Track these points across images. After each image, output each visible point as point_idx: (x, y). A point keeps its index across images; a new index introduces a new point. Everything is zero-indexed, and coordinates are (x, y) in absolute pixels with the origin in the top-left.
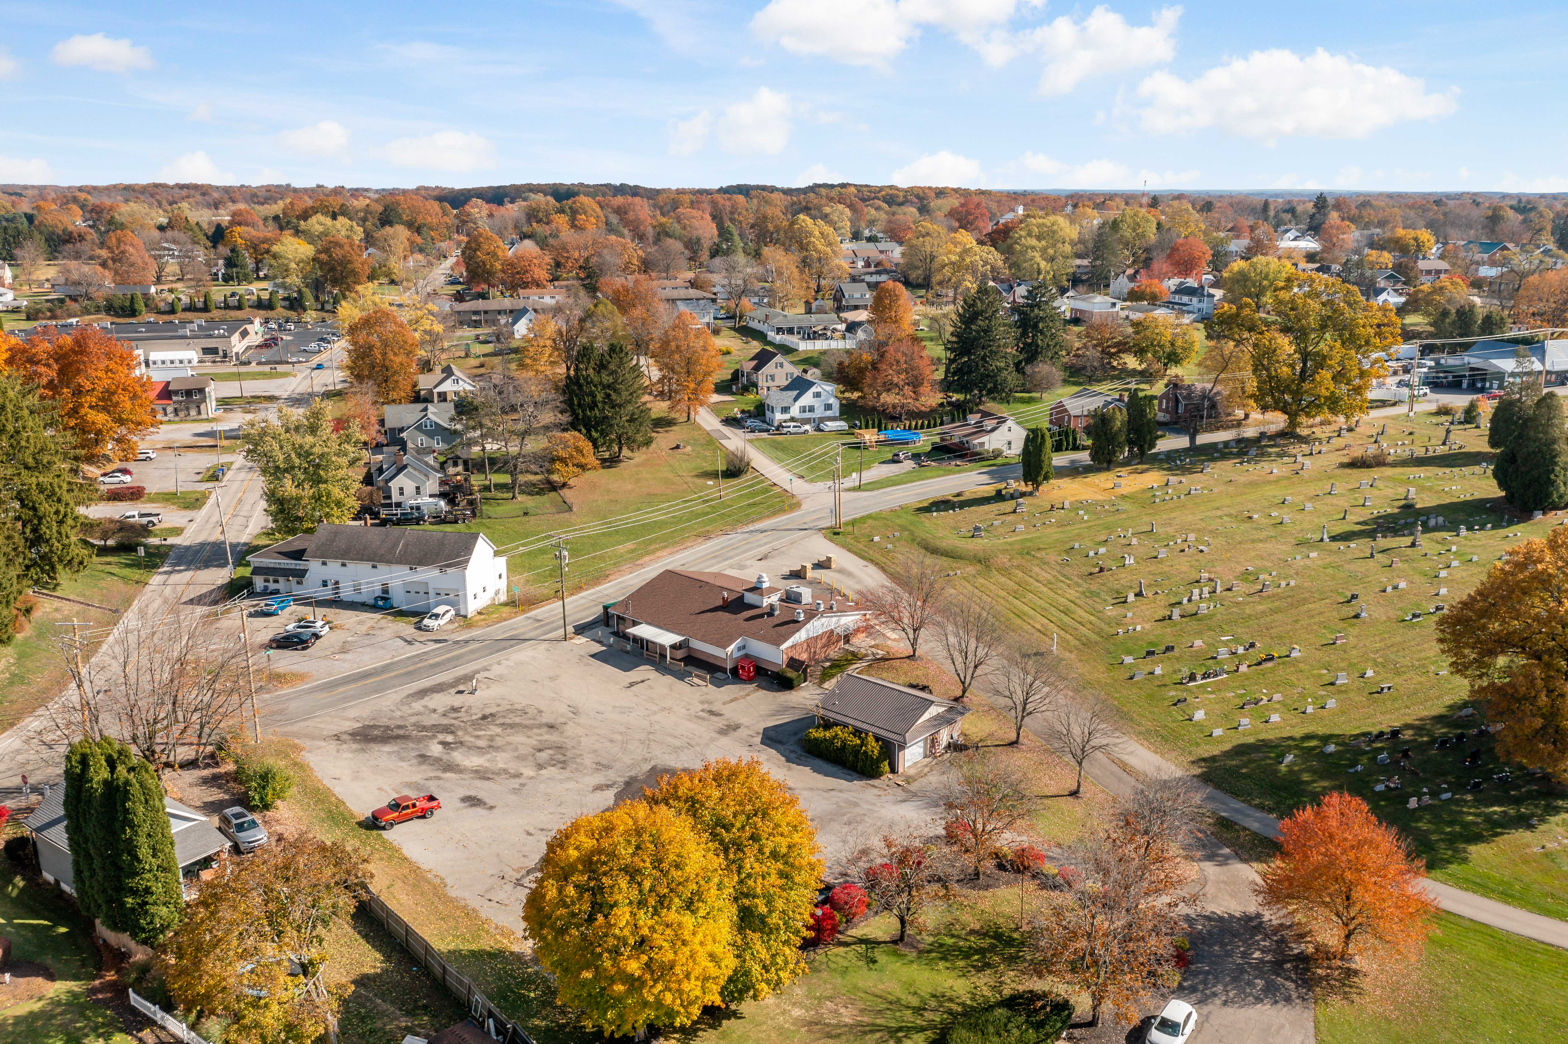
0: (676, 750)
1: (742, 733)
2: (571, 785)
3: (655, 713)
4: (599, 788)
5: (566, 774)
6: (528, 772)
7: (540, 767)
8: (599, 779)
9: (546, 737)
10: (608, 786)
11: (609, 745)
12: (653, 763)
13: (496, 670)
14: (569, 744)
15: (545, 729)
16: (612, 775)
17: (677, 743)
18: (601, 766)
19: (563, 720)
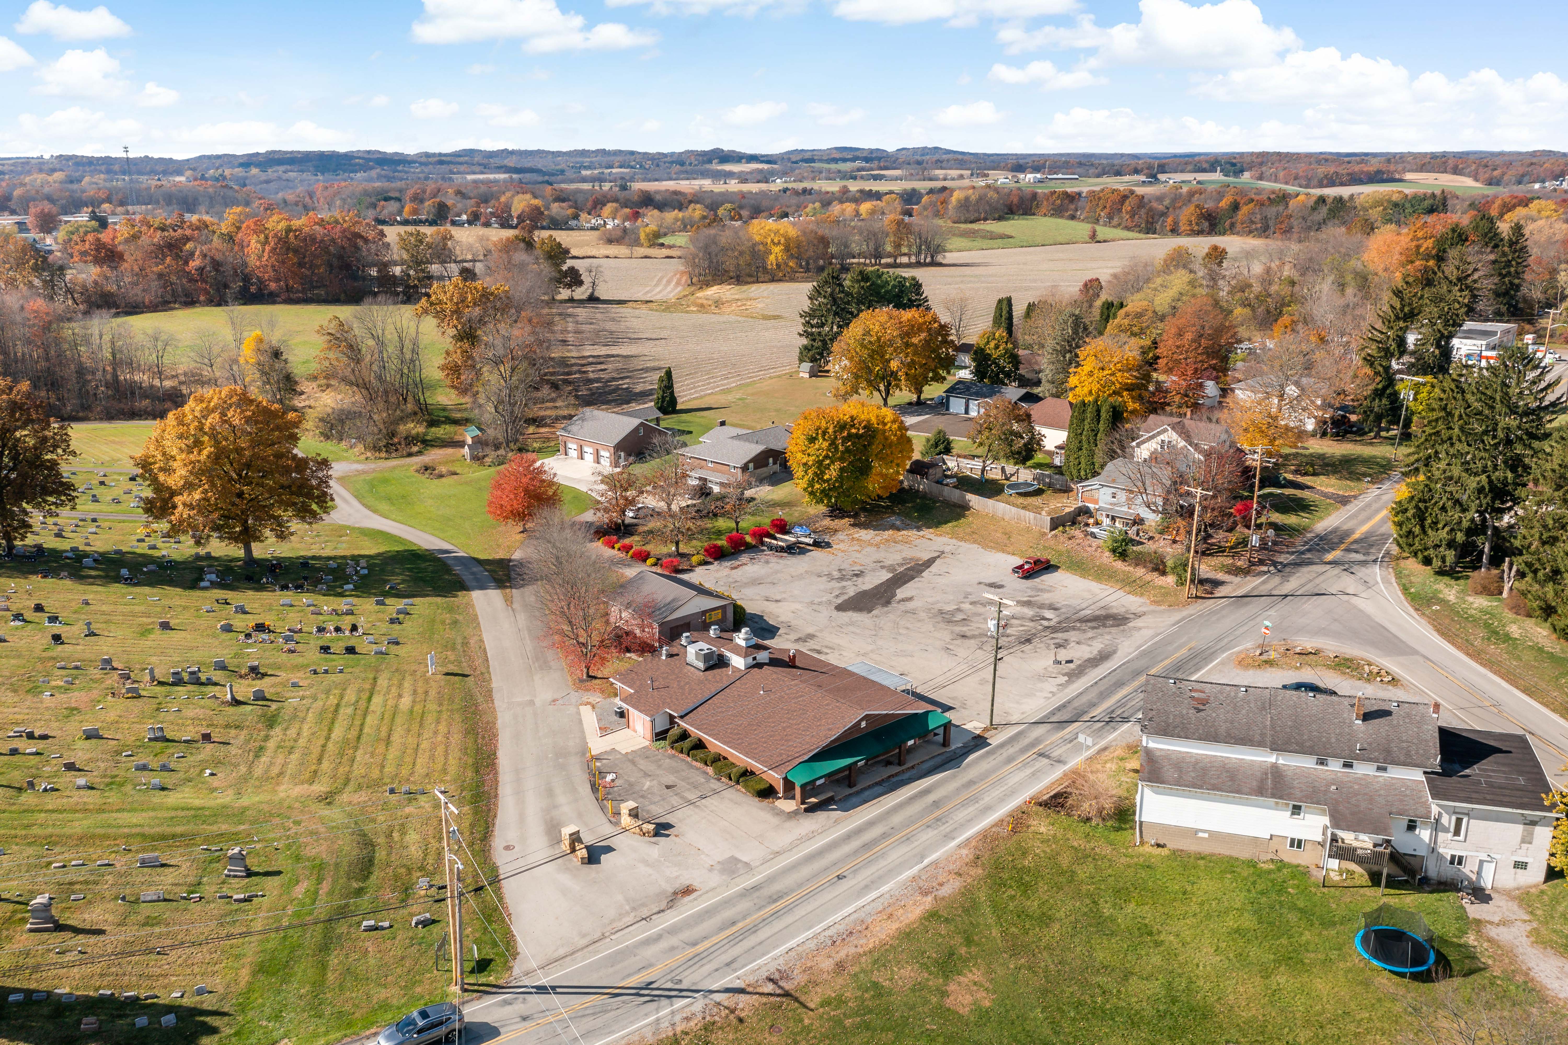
0: (852, 624)
1: (793, 636)
2: (930, 600)
3: (872, 651)
4: (910, 599)
5: (938, 606)
6: (966, 606)
7: (959, 610)
8: (910, 605)
9: (965, 629)
10: (903, 600)
11: (909, 625)
12: (871, 615)
13: (1050, 686)
14: (942, 625)
15: (968, 634)
16: (902, 607)
17: (852, 629)
18: (913, 612)
19: (955, 642)
